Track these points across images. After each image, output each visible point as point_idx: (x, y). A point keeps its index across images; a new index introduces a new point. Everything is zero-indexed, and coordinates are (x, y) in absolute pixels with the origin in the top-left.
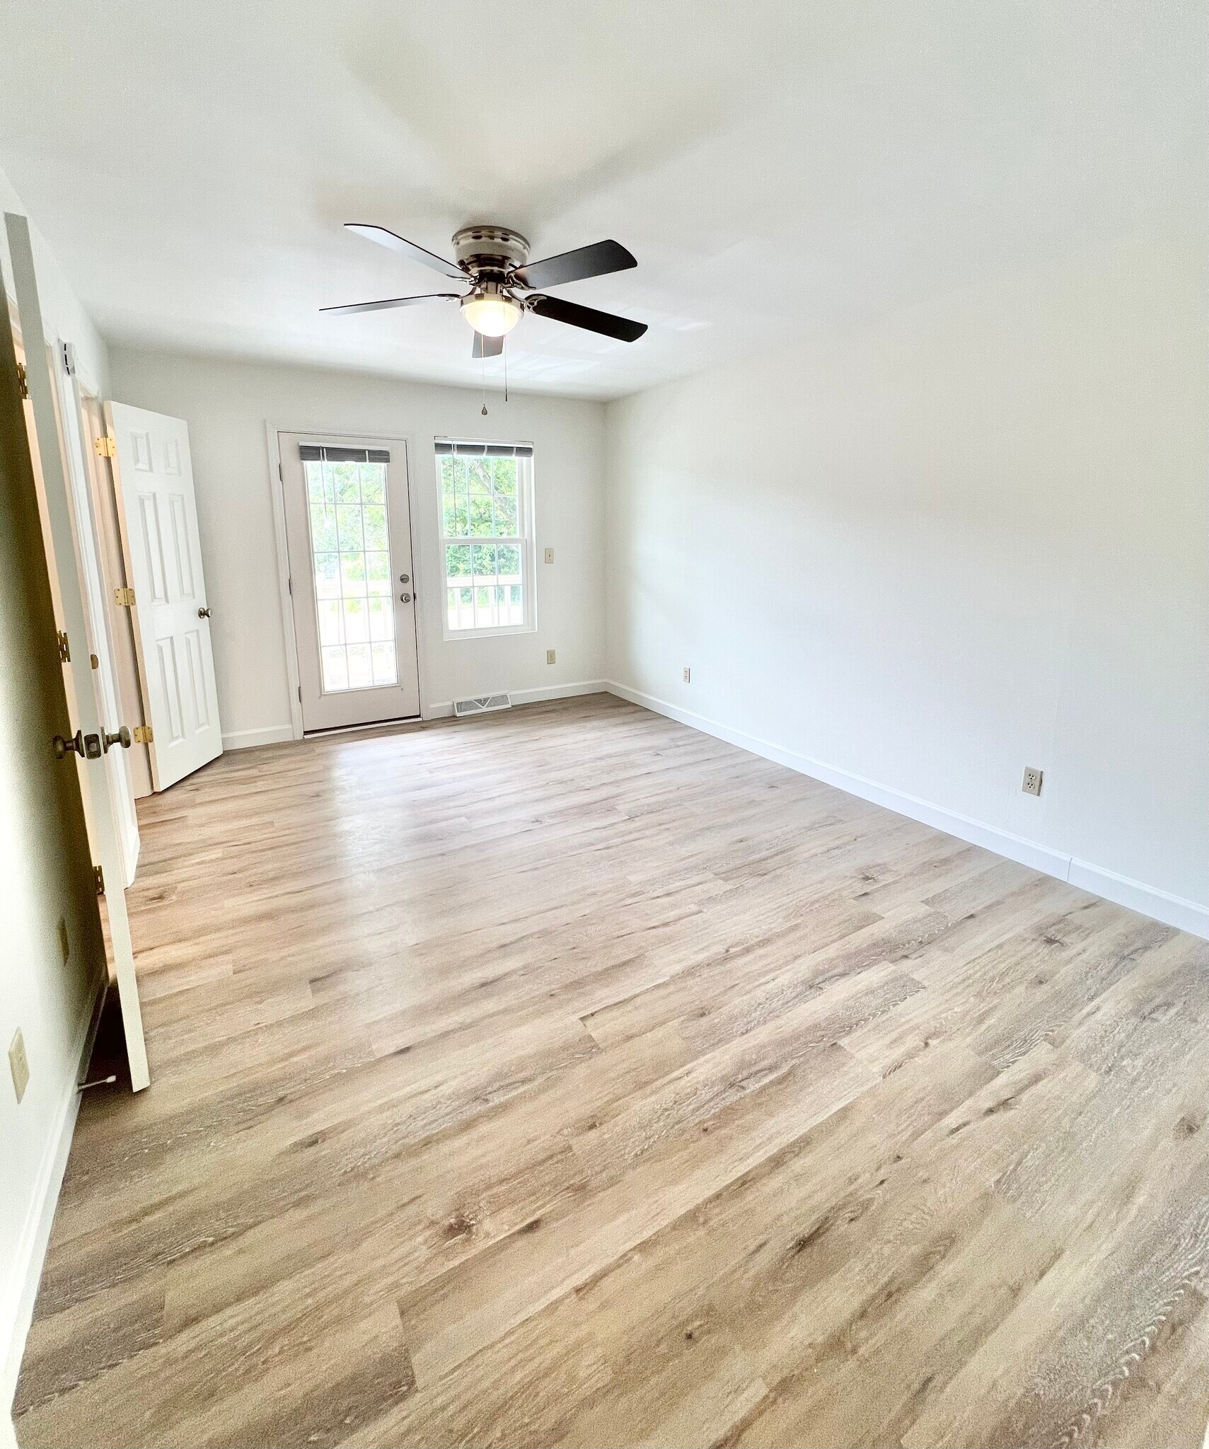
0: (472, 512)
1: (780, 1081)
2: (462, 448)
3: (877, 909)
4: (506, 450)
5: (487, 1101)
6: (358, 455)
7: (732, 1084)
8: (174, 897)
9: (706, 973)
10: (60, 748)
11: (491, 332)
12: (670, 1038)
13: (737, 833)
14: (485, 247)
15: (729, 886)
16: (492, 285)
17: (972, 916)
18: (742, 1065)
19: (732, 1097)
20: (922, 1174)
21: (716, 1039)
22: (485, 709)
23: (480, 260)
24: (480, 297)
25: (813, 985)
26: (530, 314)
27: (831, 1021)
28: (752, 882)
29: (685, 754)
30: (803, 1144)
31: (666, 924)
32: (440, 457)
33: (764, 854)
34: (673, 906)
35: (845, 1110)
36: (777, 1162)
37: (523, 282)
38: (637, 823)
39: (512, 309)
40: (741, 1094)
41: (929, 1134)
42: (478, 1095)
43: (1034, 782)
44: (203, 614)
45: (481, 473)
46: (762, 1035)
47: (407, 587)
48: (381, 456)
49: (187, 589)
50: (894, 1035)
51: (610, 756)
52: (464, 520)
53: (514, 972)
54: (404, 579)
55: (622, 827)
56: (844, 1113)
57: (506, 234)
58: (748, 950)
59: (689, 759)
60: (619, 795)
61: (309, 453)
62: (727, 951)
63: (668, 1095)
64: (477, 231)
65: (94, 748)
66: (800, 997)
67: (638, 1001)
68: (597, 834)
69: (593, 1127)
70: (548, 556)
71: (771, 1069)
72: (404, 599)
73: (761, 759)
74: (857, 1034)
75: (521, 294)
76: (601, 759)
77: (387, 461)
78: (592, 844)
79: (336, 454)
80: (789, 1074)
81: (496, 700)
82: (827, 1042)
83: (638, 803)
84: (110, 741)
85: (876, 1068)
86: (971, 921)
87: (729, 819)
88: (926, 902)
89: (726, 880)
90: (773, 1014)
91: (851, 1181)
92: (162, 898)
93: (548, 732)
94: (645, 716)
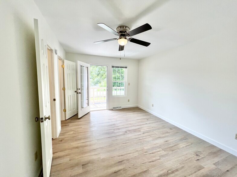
0: (117, 77)
2: (116, 67)
3: (202, 164)
4: (123, 67)
8: (63, 141)
11: (122, 45)
13: (166, 139)
14: (122, 29)
15: (165, 153)
16: (123, 37)
22: (117, 109)
23: (121, 32)
24: (121, 38)
26: (129, 42)
33: (172, 145)
34: (154, 157)
38: (145, 135)
39: (126, 40)
44: (75, 92)
45: (118, 72)
49: (73, 88)
51: (139, 119)
53: (121, 170)
55: (142, 135)
57: (126, 27)
58: (173, 172)
59: (154, 121)
60: (141, 128)
62: (168, 172)
64: (120, 27)
68: (137, 136)
70: (129, 84)
73: (168, 123)
75: (128, 37)
76: (137, 120)
78: (136, 139)
81: (119, 107)
83: (145, 130)
86: (228, 172)
88: (214, 164)
92: (61, 141)
93: (128, 114)
94: (145, 112)
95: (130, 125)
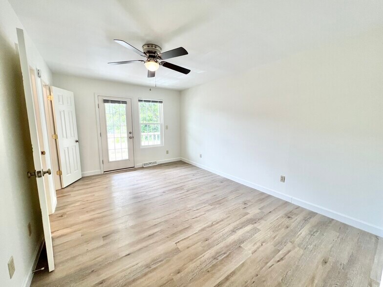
1: (227, 256)
2: (145, 101)
3: (248, 211)
4: (157, 102)
5: (150, 267)
6: (119, 102)
7: (215, 258)
8: (66, 216)
9: (207, 229)
10: (29, 175)
11: (152, 70)
12: (199, 247)
13: (214, 194)
14: (150, 49)
15: (212, 207)
16: (152, 58)
17: (270, 212)
18: (217, 253)
19: (214, 262)
20: (263, 279)
21: (210, 247)
22: (151, 165)
23: (149, 52)
24: (149, 61)
25: (234, 231)
26: (162, 66)
27: (239, 240)
28: (218, 206)
29: (201, 175)
30: (233, 273)
31: (196, 217)
32: (140, 103)
33: (220, 199)
34: (199, 213)
35: (243, 263)
36: (227, 279)
37: (160, 58)
38: (189, 192)
39: (157, 64)
40: (217, 261)
41: (264, 268)
42: (148, 266)
43: (283, 179)
44: (77, 141)
45: (150, 108)
46: (222, 245)
47: (131, 135)
48: (125, 102)
49: (73, 135)
50: (254, 243)
51: (182, 176)
52: (146, 120)
53: (158, 232)
54: (130, 133)
55: (186, 193)
56: (243, 265)
57: (156, 46)
58: (217, 223)
59: (202, 176)
60: (184, 185)
61: (106, 101)
62: (212, 223)
63: (198, 262)
64: (148, 45)
65: (39, 175)
66: (231, 234)
67: (190, 238)
68: (179, 195)
69: (179, 273)
70: (167, 127)
71: (224, 254)
72: (130, 138)
73: (219, 176)
74: (245, 243)
75: (160, 61)
76: (180, 177)
77: (126, 104)
78: (178, 198)
79: (113, 102)
80: (229, 255)
81: (153, 163)
82: (238, 245)
83: (189, 187)
84: (44, 173)
85: (250, 252)
87: (212, 190)
88: (259, 209)
89: (211, 205)
90: (224, 239)
91: (246, 282)
92: (62, 216)
93: (167, 170)
94: (191, 166)
95: (170, 184)
